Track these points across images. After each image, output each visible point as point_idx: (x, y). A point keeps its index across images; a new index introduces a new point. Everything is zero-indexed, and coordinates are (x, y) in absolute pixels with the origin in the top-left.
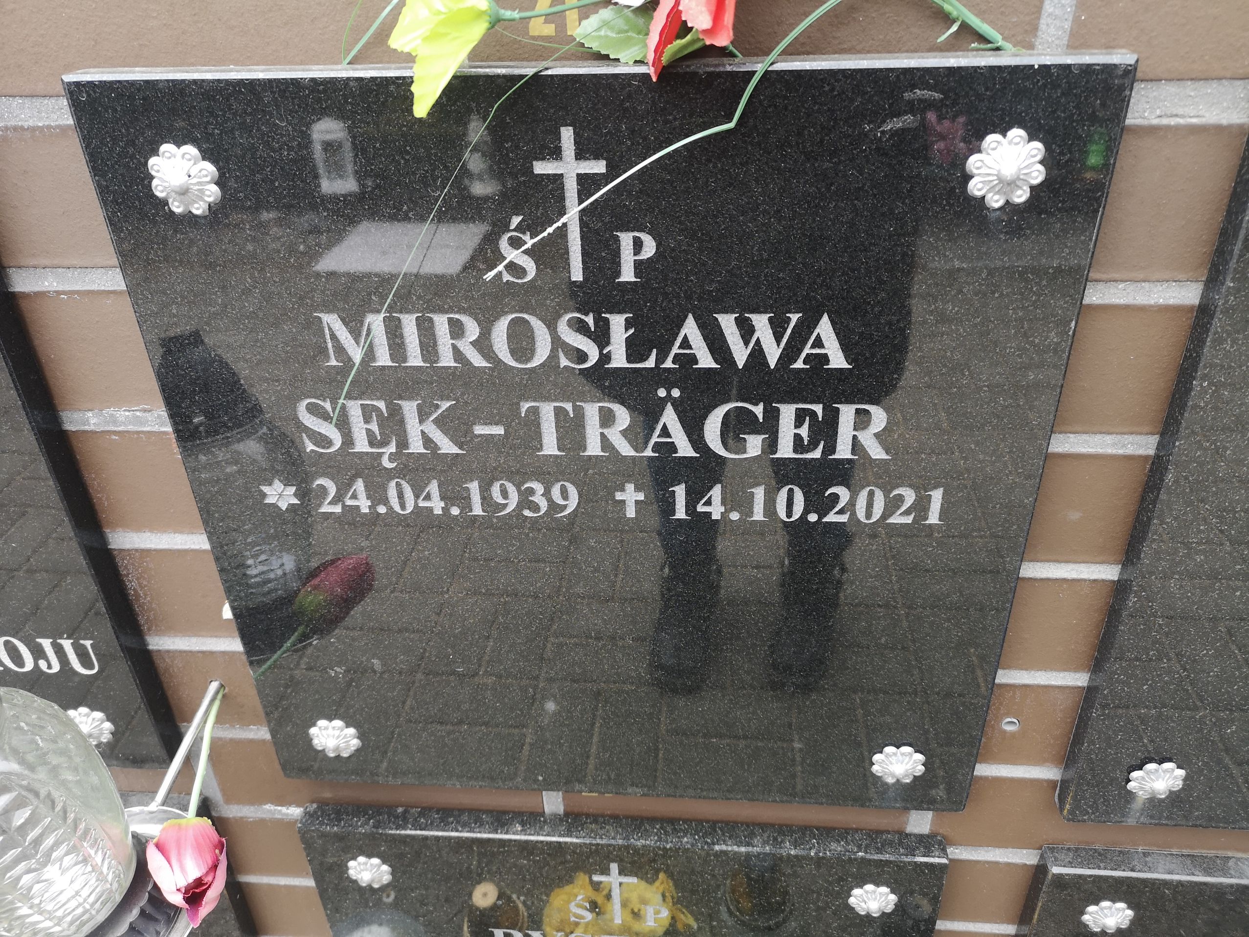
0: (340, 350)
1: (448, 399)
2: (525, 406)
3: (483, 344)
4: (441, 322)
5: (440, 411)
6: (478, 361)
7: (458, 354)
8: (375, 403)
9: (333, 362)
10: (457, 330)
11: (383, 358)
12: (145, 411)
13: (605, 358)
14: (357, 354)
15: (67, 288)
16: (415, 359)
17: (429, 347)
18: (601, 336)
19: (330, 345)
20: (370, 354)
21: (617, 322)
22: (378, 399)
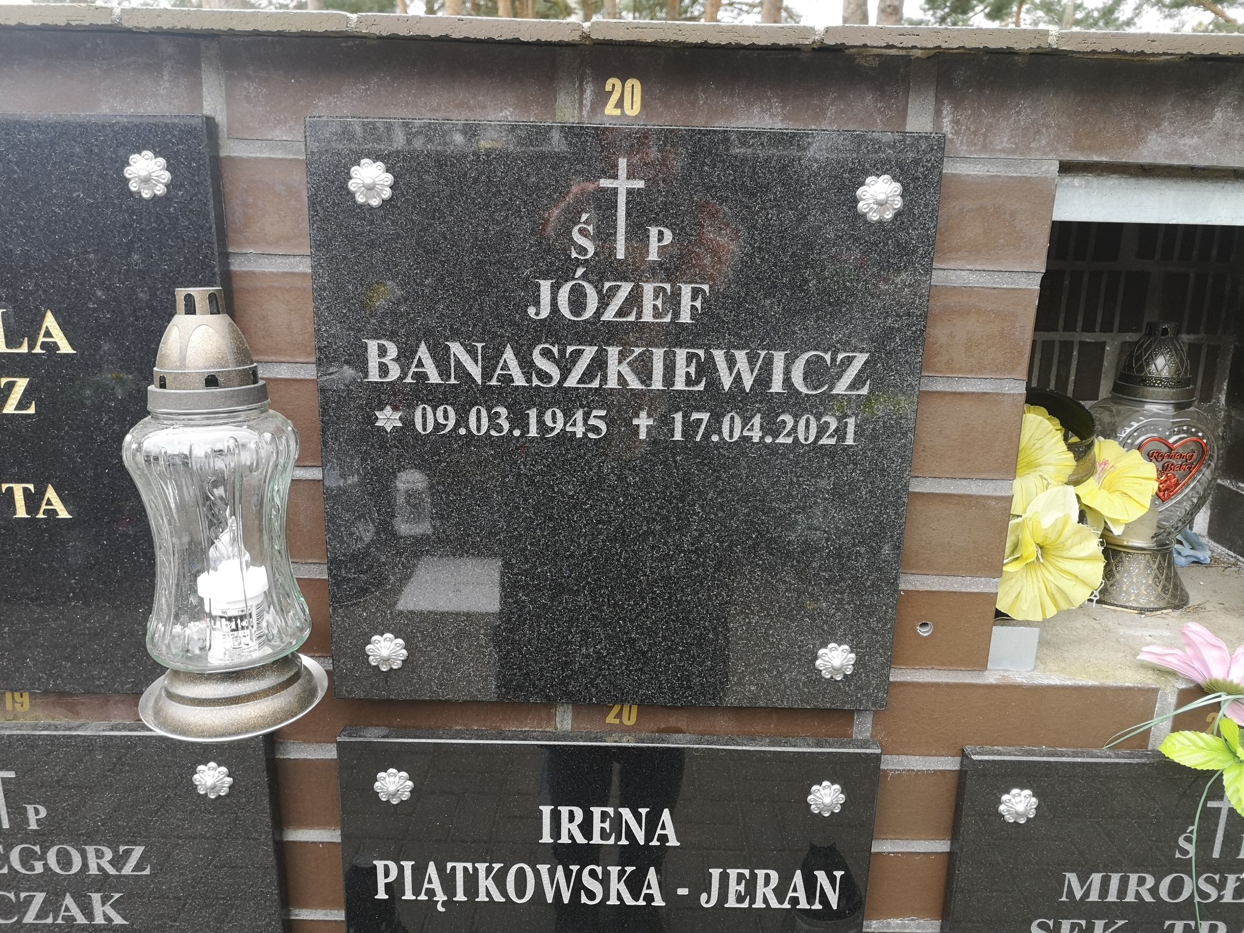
0: (1071, 892)
1: (1125, 919)
2: (1168, 923)
3: (1154, 891)
4: (1134, 878)
5: (1116, 926)
6: (1148, 898)
7: (1138, 894)
8: (1080, 921)
9: (1064, 899)
10: (1141, 882)
11: (1094, 897)
12: (913, 920)
13: (1220, 897)
14: (1078, 894)
15: (896, 850)
16: (1112, 897)
17: (1122, 891)
18: (1221, 886)
19: (1065, 890)
20: (1087, 894)
21: (1231, 879)
22: (1082, 919)
